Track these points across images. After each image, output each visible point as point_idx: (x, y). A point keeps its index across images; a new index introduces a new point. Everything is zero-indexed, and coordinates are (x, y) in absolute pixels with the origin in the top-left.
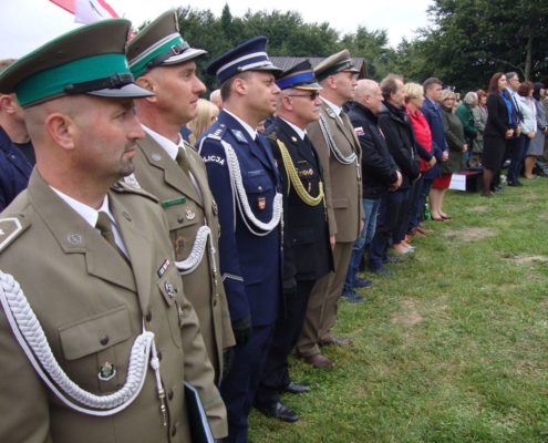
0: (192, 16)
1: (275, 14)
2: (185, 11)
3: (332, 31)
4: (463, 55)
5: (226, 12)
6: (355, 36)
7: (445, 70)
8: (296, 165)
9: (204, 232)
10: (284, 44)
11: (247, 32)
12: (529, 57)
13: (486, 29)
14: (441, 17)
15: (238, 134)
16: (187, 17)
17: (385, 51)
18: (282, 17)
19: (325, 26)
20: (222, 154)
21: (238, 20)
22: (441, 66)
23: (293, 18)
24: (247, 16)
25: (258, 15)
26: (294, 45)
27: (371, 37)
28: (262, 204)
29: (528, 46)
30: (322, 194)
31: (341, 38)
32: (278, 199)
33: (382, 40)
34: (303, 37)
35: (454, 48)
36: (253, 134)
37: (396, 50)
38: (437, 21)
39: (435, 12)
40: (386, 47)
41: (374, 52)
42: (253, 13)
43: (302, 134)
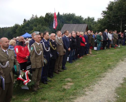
0: (51, 14)
1: (69, 14)
2: (50, 14)
3: (82, 18)
4: (108, 23)
5: (59, 13)
6: (87, 19)
7: (104, 27)
8: (52, 45)
9: (41, 52)
10: (71, 20)
11: (63, 18)
12: (121, 24)
13: (112, 18)
14: (104, 15)
15: (45, 41)
16: (50, 15)
17: (94, 22)
18: (71, 15)
19: (80, 16)
20: (42, 43)
21: (61, 15)
22: (104, 26)
23: (73, 15)
24: (63, 14)
25: (66, 14)
26: (74, 21)
27: (91, 19)
28: (47, 48)
29: (121, 22)
30: (56, 48)
31: (84, 19)
32: (49, 48)
33: (93, 19)
34: (76, 19)
35: (106, 22)
36: (46, 41)
37: (96, 21)
38: (103, 16)
39: (102, 14)
40: (94, 21)
41: (91, 22)
42: (65, 14)
43: (53, 41)
